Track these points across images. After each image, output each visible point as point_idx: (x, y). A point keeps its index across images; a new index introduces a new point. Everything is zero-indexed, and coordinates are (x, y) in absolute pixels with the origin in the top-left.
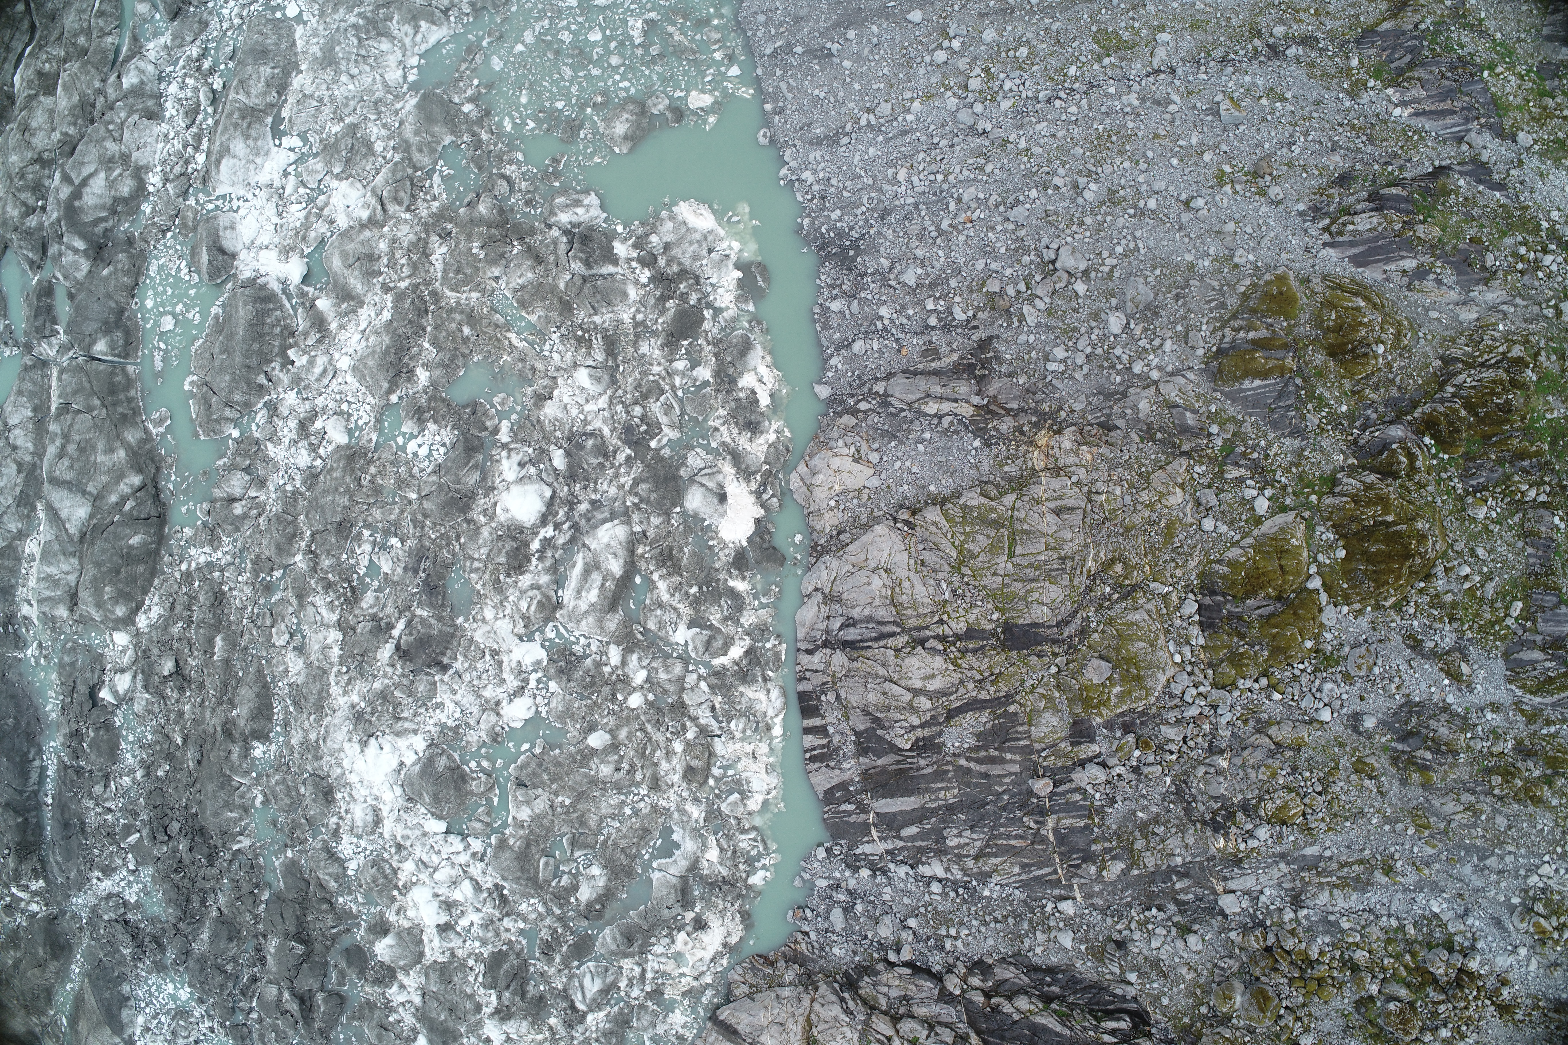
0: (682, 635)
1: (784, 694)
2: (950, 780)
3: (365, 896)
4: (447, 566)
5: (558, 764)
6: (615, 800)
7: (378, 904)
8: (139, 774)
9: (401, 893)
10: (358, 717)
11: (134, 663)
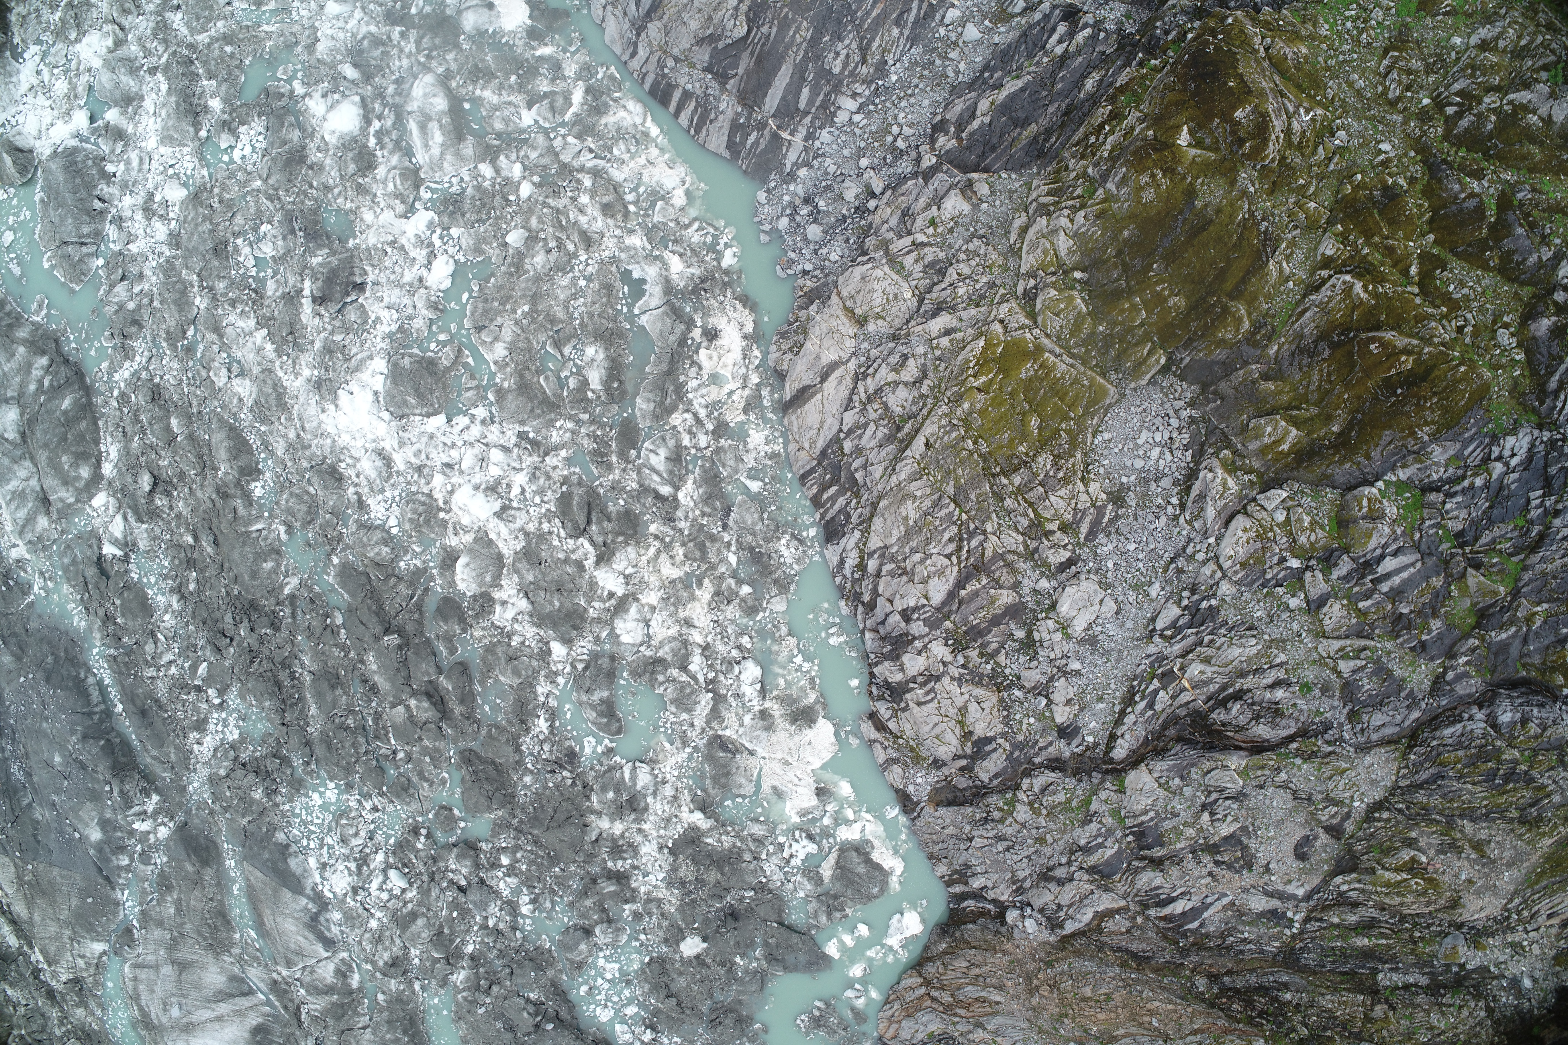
0: (527, 118)
1: (639, 100)
2: (794, 20)
3: (420, 542)
4: (315, 211)
5: (500, 288)
6: (565, 281)
7: (435, 541)
8: (176, 605)
9: (447, 512)
10: (318, 385)
11: (119, 508)
